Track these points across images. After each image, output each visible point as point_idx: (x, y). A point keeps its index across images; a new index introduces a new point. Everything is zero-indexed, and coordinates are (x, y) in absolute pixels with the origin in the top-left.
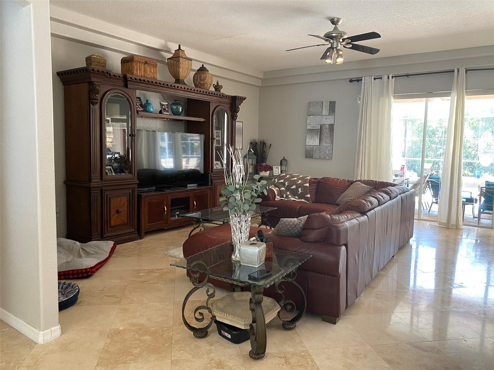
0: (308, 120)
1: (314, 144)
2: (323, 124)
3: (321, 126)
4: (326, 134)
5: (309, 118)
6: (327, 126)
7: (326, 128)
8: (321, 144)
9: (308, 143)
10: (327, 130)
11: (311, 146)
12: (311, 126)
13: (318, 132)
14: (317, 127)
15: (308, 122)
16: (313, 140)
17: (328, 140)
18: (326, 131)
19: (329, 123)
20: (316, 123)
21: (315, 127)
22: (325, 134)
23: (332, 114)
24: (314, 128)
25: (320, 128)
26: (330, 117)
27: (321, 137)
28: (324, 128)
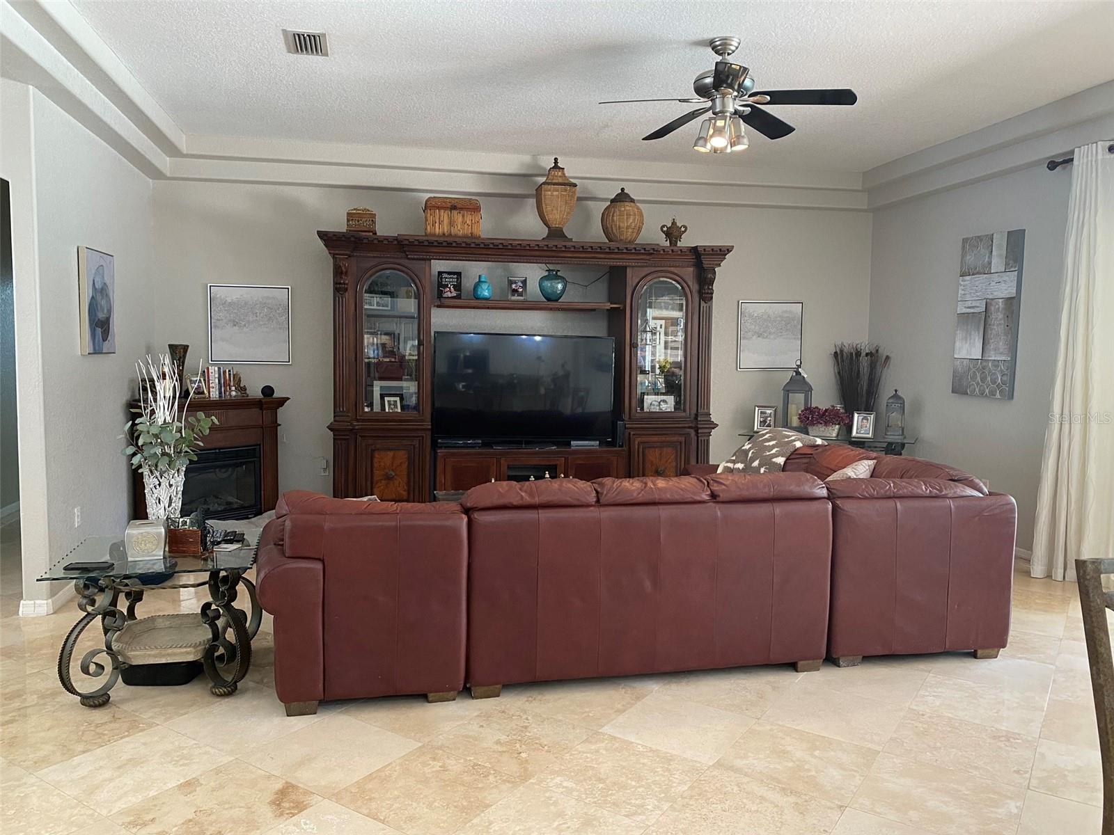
0: (960, 288)
1: (970, 355)
2: (991, 297)
3: (986, 305)
4: (998, 326)
5: (962, 283)
6: (1000, 304)
7: (999, 308)
8: (986, 355)
9: (959, 353)
10: (1000, 316)
11: (965, 361)
12: (966, 305)
13: (980, 321)
14: (978, 307)
15: (959, 295)
16: (968, 343)
17: (1001, 344)
18: (998, 318)
19: (1005, 294)
20: (978, 296)
21: (973, 307)
22: (995, 327)
23: (1012, 267)
24: (972, 311)
25: (984, 310)
26: (1007, 278)
27: (986, 337)
28: (993, 308)
